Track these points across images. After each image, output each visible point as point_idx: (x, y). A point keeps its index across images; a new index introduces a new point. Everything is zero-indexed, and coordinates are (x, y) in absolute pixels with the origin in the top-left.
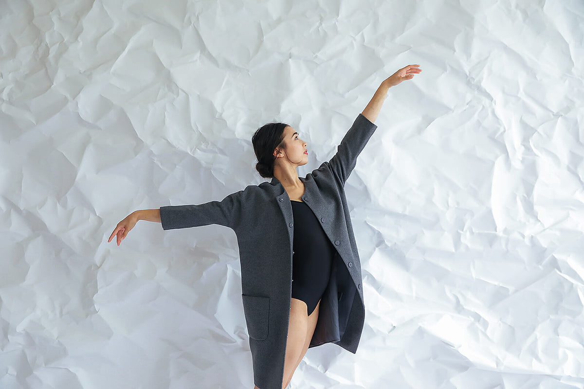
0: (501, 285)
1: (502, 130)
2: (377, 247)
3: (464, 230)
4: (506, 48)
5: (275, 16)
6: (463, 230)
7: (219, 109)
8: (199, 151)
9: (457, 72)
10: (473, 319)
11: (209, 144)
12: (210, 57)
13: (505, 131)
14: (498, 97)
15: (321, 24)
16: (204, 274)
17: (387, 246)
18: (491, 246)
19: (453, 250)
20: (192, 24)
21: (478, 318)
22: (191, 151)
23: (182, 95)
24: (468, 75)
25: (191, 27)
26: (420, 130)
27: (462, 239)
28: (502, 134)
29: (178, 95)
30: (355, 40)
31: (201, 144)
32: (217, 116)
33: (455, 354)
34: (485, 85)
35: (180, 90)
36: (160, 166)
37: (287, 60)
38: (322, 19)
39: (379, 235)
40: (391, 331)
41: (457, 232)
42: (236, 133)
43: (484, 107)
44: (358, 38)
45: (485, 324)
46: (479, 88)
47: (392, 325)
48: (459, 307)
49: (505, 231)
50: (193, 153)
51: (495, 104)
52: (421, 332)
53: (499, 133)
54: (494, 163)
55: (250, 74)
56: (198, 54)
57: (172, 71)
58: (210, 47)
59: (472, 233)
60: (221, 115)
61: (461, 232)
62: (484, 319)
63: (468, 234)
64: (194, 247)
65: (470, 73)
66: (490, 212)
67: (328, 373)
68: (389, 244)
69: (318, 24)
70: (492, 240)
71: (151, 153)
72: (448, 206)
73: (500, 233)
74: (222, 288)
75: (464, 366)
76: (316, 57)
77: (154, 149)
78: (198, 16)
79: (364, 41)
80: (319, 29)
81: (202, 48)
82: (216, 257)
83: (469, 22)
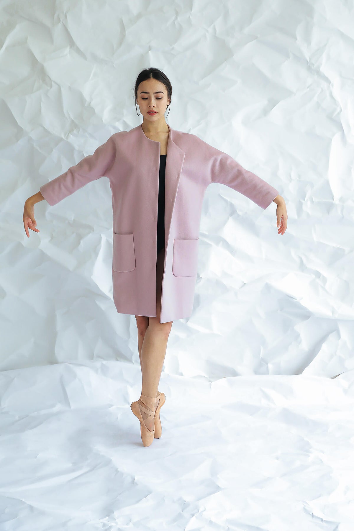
0: (338, 246)
1: (339, 110)
2: (230, 216)
3: (306, 199)
4: (342, 35)
5: (135, 12)
6: (304, 200)
7: (87, 98)
8: (71, 136)
9: (299, 59)
10: (314, 276)
11: (80, 130)
12: (78, 51)
13: (341, 111)
14: (336, 81)
15: (176, 18)
16: (81, 242)
17: (238, 215)
18: (328, 213)
19: (296, 217)
20: (61, 22)
21: (318, 275)
22: (65, 136)
23: (55, 87)
24: (308, 61)
25: (60, 24)
26: (266, 112)
27: (304, 208)
28: (339, 114)
29: (51, 86)
30: (207, 31)
31: (73, 130)
32: (86, 105)
33: (297, 306)
34: (324, 69)
35: (53, 83)
36: (39, 150)
37: (147, 52)
38: (177, 14)
39: (232, 205)
40: (241, 287)
41: (300, 202)
42: (103, 120)
43: (322, 89)
44: (210, 30)
45: (325, 280)
46: (318, 72)
47: (243, 282)
48: (302, 267)
49: (341, 199)
50: (67, 138)
51: (333, 87)
52: (268, 287)
53: (336, 113)
54: (331, 140)
55: (114, 66)
56: (68, 50)
57: (46, 65)
58: (78, 43)
59: (312, 202)
60: (90, 104)
61: (303, 201)
62: (323, 276)
63: (309, 203)
64: (72, 220)
65: (310, 59)
66: (327, 183)
67: (189, 324)
68: (240, 213)
69: (173, 18)
70: (329, 207)
71: (30, 139)
72: (291, 179)
73: (336, 201)
74: (97, 254)
75: (306, 315)
76: (173, 49)
77: (33, 135)
78: (65, 13)
79: (216, 33)
80: (175, 23)
81: (72, 43)
82: (91, 229)
83: (310, 12)
